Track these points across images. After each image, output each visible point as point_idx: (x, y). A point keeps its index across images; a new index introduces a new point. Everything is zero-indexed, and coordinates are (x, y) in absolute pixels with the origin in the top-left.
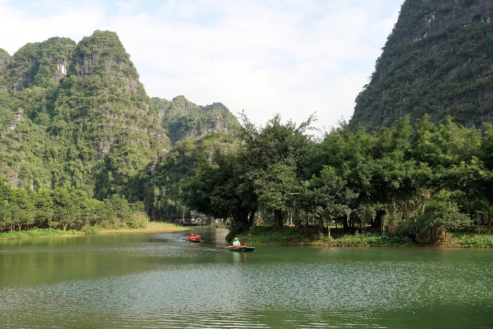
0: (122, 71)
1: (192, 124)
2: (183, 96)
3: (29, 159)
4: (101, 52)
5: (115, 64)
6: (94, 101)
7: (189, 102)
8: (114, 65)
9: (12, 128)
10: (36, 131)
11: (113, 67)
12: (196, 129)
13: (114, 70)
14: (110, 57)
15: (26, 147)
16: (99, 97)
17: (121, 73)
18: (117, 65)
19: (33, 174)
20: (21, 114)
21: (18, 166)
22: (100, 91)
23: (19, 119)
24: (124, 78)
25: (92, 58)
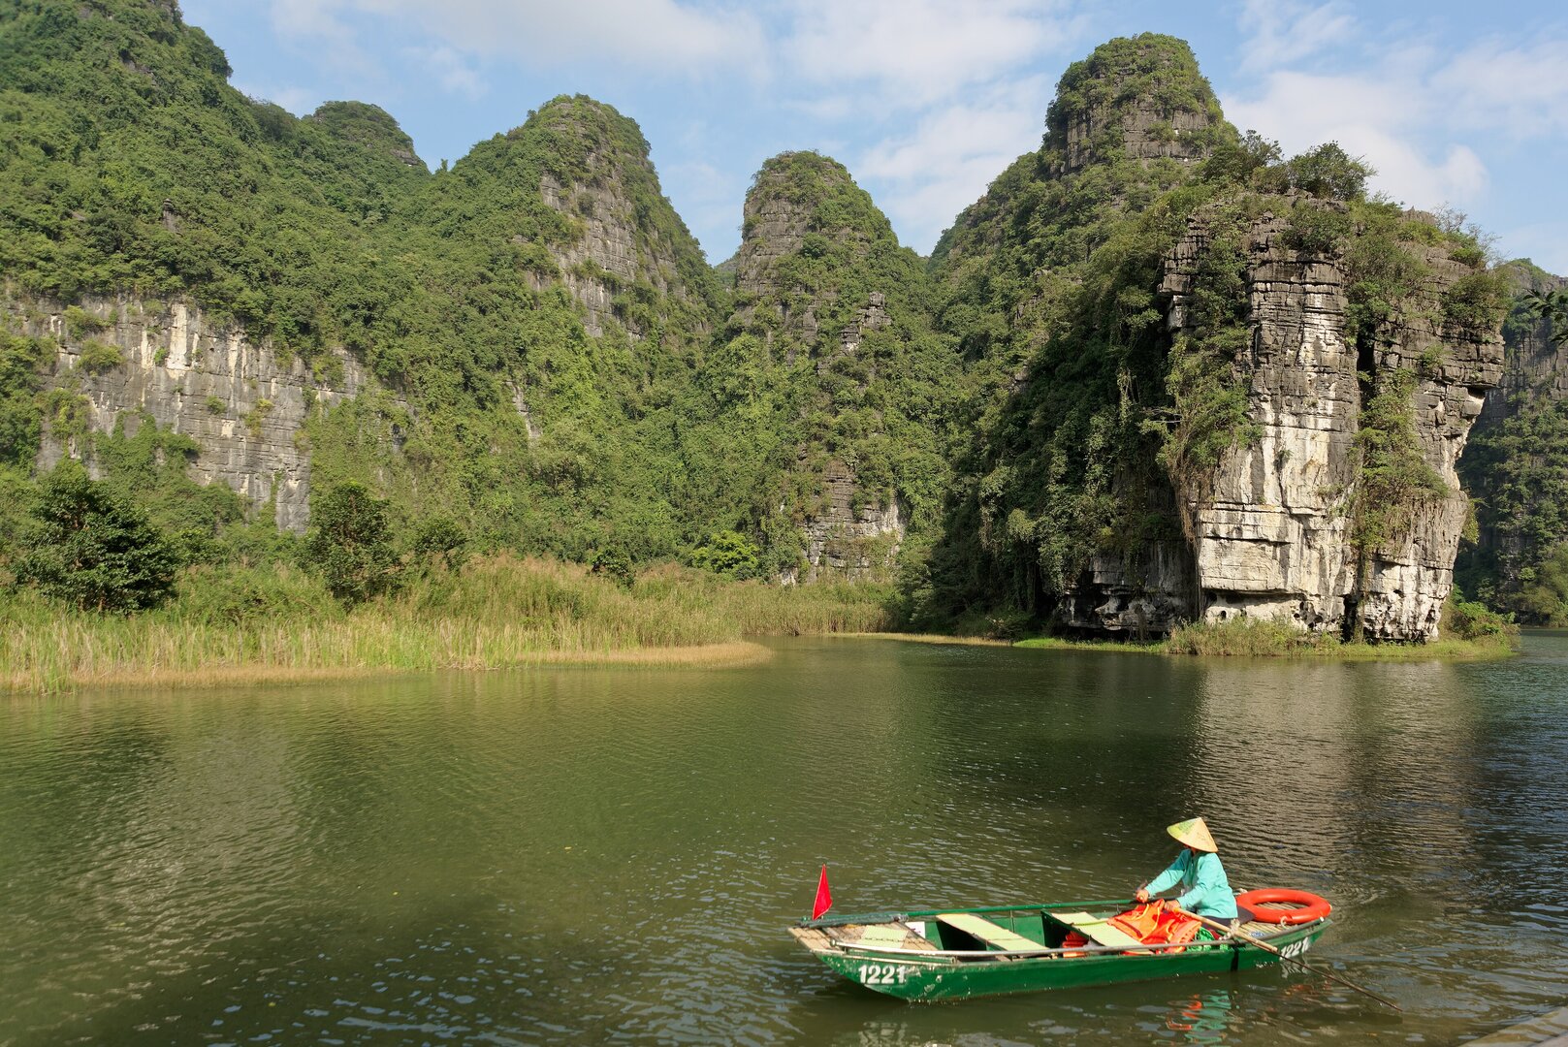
0: (1180, 139)
1: (1523, 322)
2: (1527, 261)
3: (890, 428)
4: (1115, 96)
5: (1157, 122)
6: (1077, 240)
7: (1549, 275)
8: (1152, 126)
9: (851, 347)
10: (921, 351)
11: (1149, 132)
12: (1538, 336)
13: (1152, 140)
14: (1142, 104)
15: (881, 397)
16: (1092, 228)
17: (1175, 147)
18: (1161, 124)
19: (893, 470)
20: (877, 307)
21: (852, 448)
22: (1096, 209)
23: (871, 321)
24: (1186, 160)
25: (1088, 120)
